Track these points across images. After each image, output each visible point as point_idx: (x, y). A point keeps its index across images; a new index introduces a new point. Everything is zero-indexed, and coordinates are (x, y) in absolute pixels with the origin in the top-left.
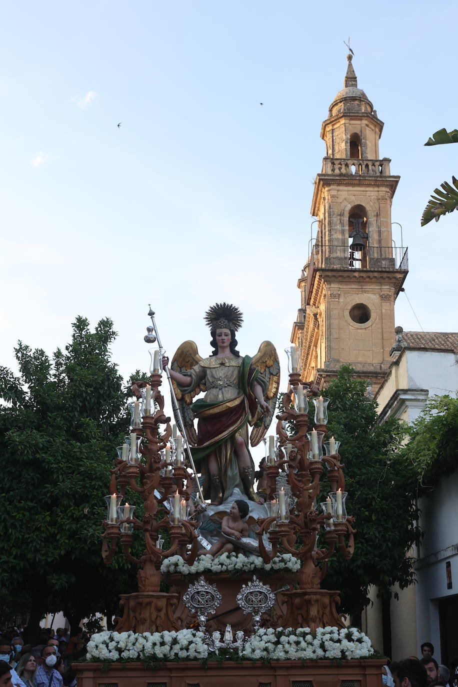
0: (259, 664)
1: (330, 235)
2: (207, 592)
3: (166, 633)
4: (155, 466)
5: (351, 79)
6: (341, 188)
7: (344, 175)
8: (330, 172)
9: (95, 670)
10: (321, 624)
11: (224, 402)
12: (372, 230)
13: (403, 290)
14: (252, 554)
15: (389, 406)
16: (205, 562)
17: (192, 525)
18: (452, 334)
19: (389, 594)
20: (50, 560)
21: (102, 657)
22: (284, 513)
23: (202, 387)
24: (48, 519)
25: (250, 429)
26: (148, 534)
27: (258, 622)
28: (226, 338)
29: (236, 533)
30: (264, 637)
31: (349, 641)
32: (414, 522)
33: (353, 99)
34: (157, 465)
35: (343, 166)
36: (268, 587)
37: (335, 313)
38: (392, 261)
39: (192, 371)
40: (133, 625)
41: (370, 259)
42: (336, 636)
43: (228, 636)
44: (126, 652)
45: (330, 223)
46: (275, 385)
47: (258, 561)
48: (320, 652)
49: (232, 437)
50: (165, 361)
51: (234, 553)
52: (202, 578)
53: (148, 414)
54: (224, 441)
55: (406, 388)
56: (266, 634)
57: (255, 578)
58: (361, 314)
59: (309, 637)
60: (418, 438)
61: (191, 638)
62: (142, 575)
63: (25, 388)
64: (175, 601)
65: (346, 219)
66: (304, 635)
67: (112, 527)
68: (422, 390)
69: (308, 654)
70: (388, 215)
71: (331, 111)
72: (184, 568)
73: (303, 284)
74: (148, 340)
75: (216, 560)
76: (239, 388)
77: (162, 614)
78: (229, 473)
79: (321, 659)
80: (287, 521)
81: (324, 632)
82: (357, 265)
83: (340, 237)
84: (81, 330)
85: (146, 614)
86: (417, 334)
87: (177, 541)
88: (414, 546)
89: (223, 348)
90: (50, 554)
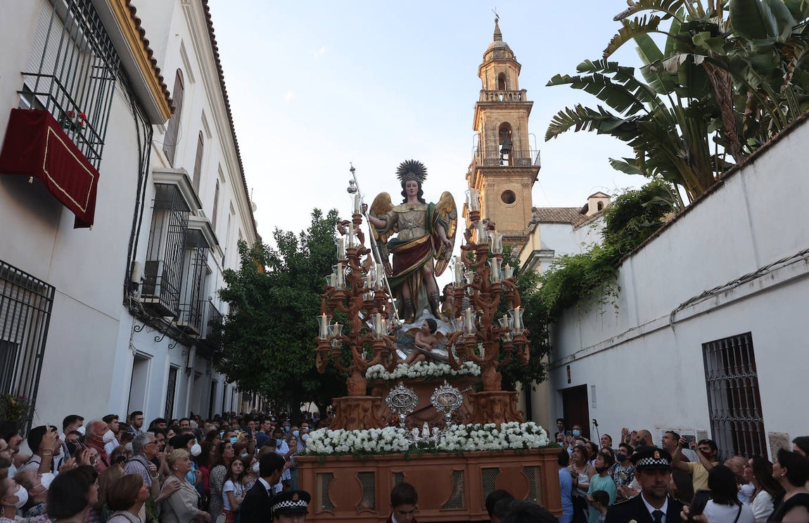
0: (453, 455)
1: (486, 143)
2: (406, 395)
3: (372, 430)
4: (359, 290)
5: (498, 35)
6: (493, 111)
7: (495, 102)
8: (485, 100)
9: (313, 462)
10: (503, 420)
11: (414, 239)
12: (515, 139)
13: (537, 180)
14: (440, 362)
15: (528, 261)
16: (402, 370)
17: (392, 339)
18: (571, 208)
19: (529, 387)
20: (303, 372)
21: (319, 451)
22: (470, 328)
23: (395, 229)
24: (301, 345)
25: (435, 262)
26: (354, 348)
27: (449, 418)
28: (414, 188)
29: (428, 346)
30: (457, 432)
31: (529, 433)
32: (546, 340)
33: (500, 49)
34: (361, 289)
35: (494, 96)
36: (457, 389)
37: (491, 197)
38: (530, 160)
39: (387, 216)
40: (344, 423)
41: (515, 159)
42: (518, 430)
43: (426, 432)
44: (339, 446)
45: (486, 135)
46: (453, 227)
47: (446, 368)
48: (505, 444)
49: (421, 268)
50: (364, 207)
51: (426, 362)
52: (401, 383)
53: (351, 247)
54: (416, 272)
55: (539, 249)
56: (457, 429)
57: (445, 382)
58: (509, 197)
59: (495, 432)
60: (547, 285)
61: (393, 433)
62: (351, 382)
63: (281, 258)
64: (379, 402)
65: (497, 132)
66: (491, 429)
67: (324, 342)
68: (550, 251)
69: (495, 445)
70: (526, 129)
71: (484, 58)
72: (385, 375)
73: (469, 177)
74: (350, 191)
75: (412, 368)
76: (426, 229)
77: (369, 414)
78: (420, 297)
79: (506, 449)
80: (473, 335)
81: (508, 427)
82: (506, 164)
83: (493, 144)
84: (318, 217)
85: (355, 415)
86: (548, 209)
87: (379, 353)
88: (545, 355)
89: (412, 196)
90: (303, 368)
